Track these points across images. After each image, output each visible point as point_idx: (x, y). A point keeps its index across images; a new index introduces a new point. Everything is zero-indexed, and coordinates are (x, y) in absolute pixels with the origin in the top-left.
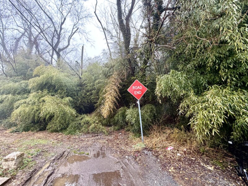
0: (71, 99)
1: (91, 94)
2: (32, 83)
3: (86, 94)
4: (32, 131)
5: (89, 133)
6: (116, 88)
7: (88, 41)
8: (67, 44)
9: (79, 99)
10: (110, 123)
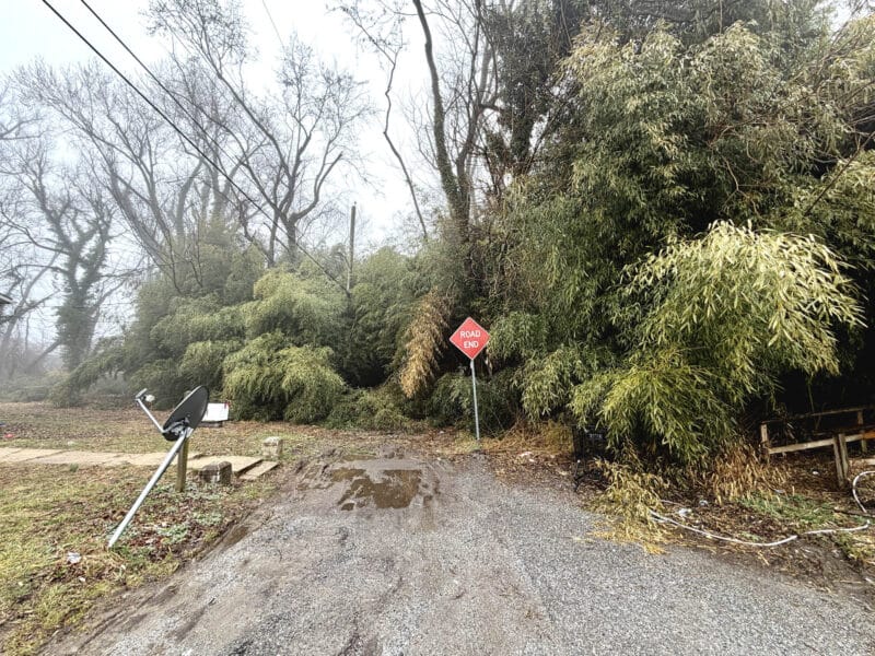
0: (331, 351)
1: (377, 339)
2: (248, 313)
3: (363, 338)
4: (257, 420)
5: (373, 429)
6: (434, 327)
7: (365, 180)
8: (312, 199)
9: (348, 350)
10: (421, 411)
